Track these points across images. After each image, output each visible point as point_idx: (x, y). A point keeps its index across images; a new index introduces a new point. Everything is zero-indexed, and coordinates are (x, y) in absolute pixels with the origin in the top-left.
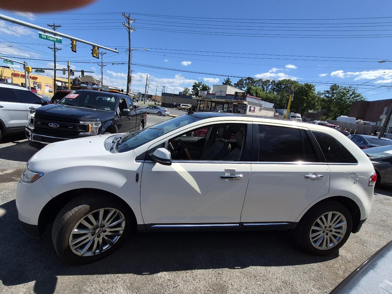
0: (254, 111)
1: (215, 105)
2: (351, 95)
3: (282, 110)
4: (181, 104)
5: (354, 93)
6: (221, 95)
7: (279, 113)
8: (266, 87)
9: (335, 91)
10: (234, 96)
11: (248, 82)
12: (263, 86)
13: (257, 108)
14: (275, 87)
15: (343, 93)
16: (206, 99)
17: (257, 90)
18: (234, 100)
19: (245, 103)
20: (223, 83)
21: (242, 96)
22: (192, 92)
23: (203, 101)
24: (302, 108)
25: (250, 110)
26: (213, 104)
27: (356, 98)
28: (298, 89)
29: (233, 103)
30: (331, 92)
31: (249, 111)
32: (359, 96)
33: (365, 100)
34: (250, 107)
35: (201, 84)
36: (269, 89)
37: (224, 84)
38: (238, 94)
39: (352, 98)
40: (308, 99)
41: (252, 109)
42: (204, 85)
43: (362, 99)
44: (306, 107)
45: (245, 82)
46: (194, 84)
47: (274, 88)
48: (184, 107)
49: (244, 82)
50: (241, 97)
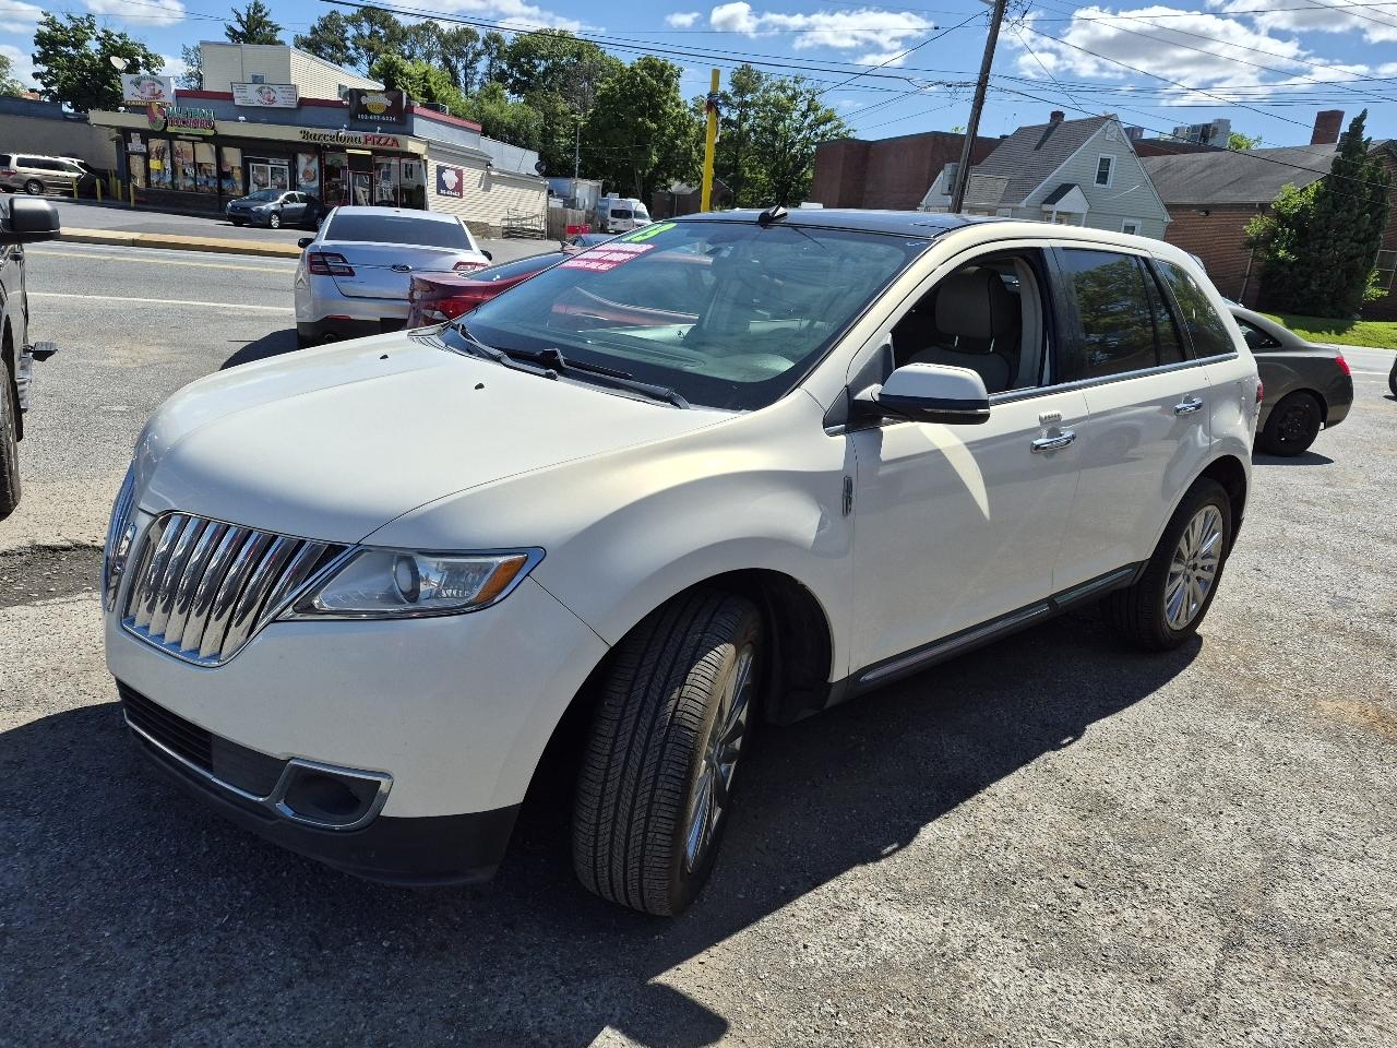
0: (459, 188)
1: (245, 162)
2: (805, 116)
3: (565, 183)
4: (14, 158)
5: (813, 107)
6: (265, 103)
7: (558, 196)
8: (465, 68)
9: (748, 98)
10: (347, 112)
11: (366, 32)
12: (447, 61)
13: (472, 176)
14: (505, 67)
15: (776, 104)
16: (175, 122)
17: (426, 81)
18: (352, 134)
19: (413, 147)
20: (231, 29)
21: (389, 111)
22: (36, 76)
23: (163, 134)
24: (644, 173)
25: (441, 185)
26: (233, 157)
27: (822, 127)
28: (619, 81)
29: (342, 149)
30: (736, 100)
31: (438, 193)
32: (829, 120)
33: (851, 135)
34: (440, 170)
35: (91, 27)
36: (478, 77)
37: (234, 35)
38: (364, 100)
39: (810, 126)
40: (662, 129)
41: (450, 178)
42: (109, 35)
43: (842, 131)
44: (658, 167)
45: (351, 31)
46: (46, 29)
47: (503, 71)
48: (34, 172)
49: (344, 32)
50: (381, 115)
